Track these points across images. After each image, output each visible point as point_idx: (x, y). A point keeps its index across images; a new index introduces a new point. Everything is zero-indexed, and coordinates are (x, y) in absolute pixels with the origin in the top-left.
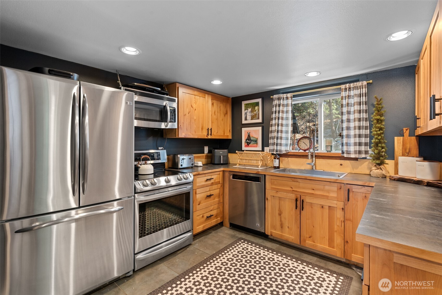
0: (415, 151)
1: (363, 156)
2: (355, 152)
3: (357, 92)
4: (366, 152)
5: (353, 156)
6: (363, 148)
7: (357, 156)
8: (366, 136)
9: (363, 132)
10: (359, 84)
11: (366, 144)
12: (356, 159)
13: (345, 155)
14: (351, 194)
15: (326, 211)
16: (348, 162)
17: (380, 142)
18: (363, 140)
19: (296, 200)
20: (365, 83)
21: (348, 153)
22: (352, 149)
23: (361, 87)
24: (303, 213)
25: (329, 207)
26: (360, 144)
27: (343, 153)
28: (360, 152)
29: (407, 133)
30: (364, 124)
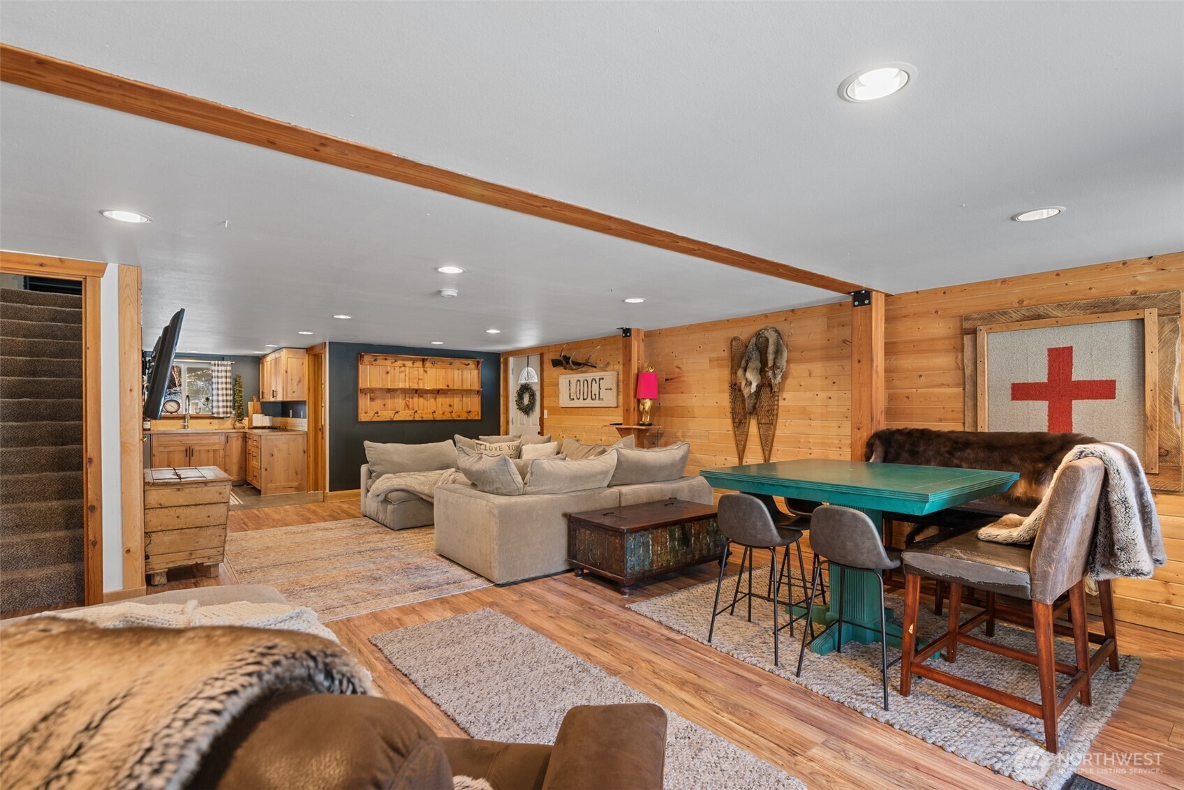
0: (260, 411)
1: (229, 415)
2: (224, 413)
3: (224, 368)
4: (231, 413)
5: (221, 416)
6: (229, 410)
7: (225, 415)
8: (230, 401)
9: (229, 398)
10: (225, 363)
11: (230, 407)
12: (223, 418)
13: (216, 415)
14: (229, 439)
15: (211, 454)
16: (216, 420)
17: (241, 406)
18: (229, 404)
19: (186, 450)
20: (229, 363)
21: (218, 413)
22: (221, 410)
23: (227, 365)
24: (192, 458)
25: (214, 450)
26: (227, 407)
27: (213, 413)
28: (227, 413)
29: (255, 400)
30: (229, 392)
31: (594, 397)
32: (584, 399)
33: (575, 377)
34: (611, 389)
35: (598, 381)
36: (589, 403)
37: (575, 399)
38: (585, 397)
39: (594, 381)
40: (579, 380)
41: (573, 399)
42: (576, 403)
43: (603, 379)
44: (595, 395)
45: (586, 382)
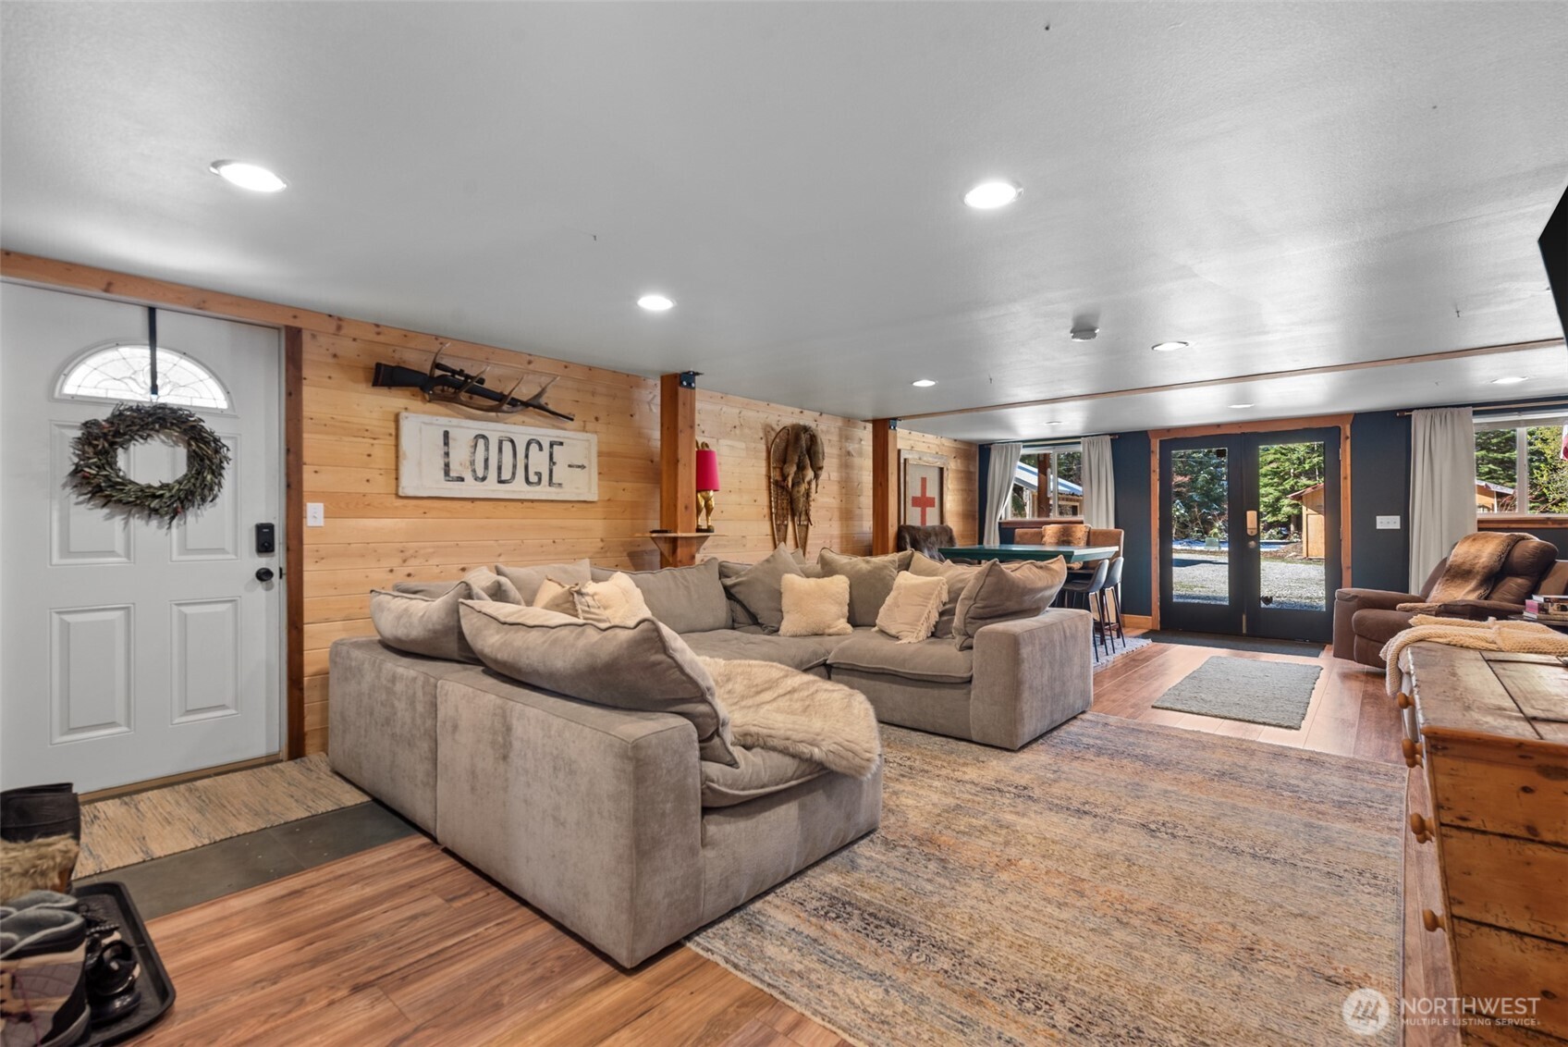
31: (533, 478)
32: (501, 482)
33: (464, 427)
34: (583, 467)
35: (546, 446)
36: (518, 489)
37: (468, 476)
38: (506, 475)
39: (534, 447)
40: (484, 437)
41: (462, 479)
42: (470, 488)
43: (561, 444)
44: (539, 474)
45: (507, 447)
